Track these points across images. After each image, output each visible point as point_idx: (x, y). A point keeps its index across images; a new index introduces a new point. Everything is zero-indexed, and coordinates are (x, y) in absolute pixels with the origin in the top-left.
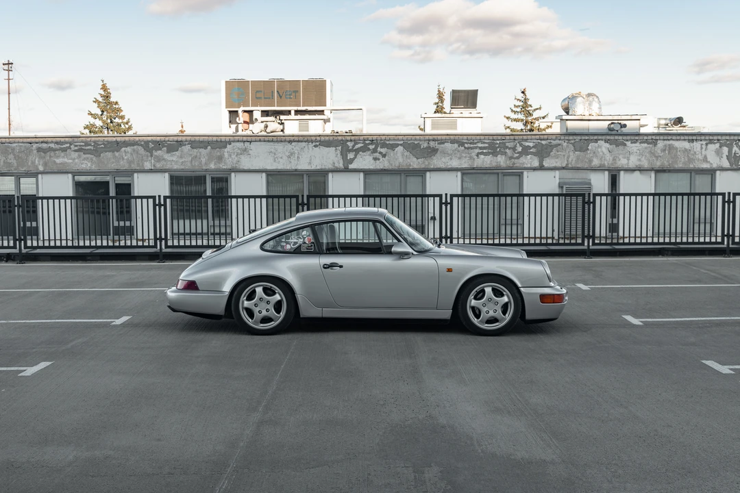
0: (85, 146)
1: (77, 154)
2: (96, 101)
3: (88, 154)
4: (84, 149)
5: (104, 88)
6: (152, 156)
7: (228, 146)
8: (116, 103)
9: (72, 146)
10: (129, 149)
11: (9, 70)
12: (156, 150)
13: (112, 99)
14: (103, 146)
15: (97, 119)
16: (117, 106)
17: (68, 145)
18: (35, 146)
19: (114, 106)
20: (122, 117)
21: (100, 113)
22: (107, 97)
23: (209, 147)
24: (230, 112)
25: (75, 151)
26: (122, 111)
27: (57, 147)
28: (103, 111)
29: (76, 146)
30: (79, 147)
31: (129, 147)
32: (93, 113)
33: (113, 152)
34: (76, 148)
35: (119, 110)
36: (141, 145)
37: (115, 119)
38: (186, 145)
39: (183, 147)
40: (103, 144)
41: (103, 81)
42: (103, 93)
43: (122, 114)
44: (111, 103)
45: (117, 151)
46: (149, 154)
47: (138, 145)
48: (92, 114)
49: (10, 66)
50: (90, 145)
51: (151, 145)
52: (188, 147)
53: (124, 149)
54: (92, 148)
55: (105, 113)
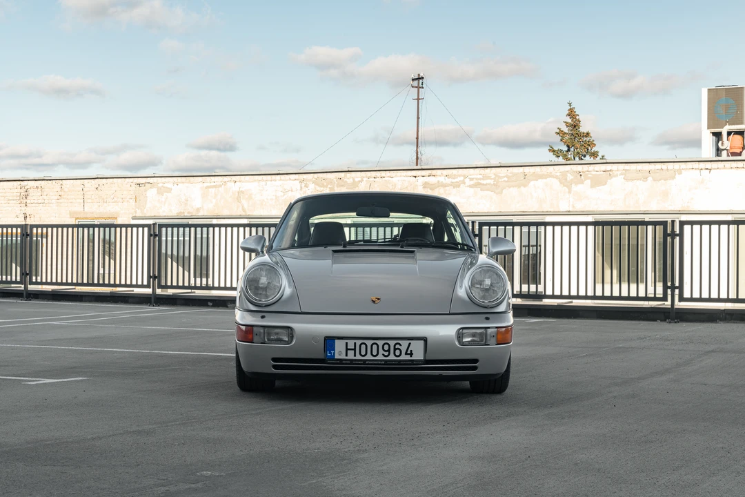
0: (483, 179)
1: (472, 190)
2: (560, 133)
3: (487, 190)
4: (483, 184)
5: (572, 114)
6: (570, 192)
7: (677, 176)
8: (588, 134)
9: (467, 181)
10: (540, 183)
11: (418, 87)
12: (576, 184)
13: (583, 129)
14: (506, 179)
15: (561, 158)
16: (588, 139)
17: (462, 178)
18: (421, 180)
19: (585, 139)
20: (595, 155)
21: (566, 149)
22: (575, 126)
23: (650, 179)
24: (714, 134)
25: (470, 186)
26: (595, 145)
27: (448, 181)
28: (568, 146)
29: (471, 179)
30: (475, 181)
31: (540, 180)
32: (556, 149)
33: (519, 186)
34: (472, 183)
35: (591, 144)
36: (556, 177)
37: (585, 156)
38: (616, 176)
39: (614, 179)
40: (507, 176)
41: (570, 104)
42: (569, 121)
43: (595, 149)
44: (581, 135)
45: (525, 186)
46: (567, 190)
47: (550, 177)
48: (554, 151)
49: (421, 81)
50: (489, 178)
51: (570, 177)
52: (620, 179)
53: (532, 183)
54: (492, 182)
55: (572, 149)
